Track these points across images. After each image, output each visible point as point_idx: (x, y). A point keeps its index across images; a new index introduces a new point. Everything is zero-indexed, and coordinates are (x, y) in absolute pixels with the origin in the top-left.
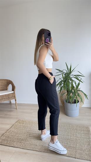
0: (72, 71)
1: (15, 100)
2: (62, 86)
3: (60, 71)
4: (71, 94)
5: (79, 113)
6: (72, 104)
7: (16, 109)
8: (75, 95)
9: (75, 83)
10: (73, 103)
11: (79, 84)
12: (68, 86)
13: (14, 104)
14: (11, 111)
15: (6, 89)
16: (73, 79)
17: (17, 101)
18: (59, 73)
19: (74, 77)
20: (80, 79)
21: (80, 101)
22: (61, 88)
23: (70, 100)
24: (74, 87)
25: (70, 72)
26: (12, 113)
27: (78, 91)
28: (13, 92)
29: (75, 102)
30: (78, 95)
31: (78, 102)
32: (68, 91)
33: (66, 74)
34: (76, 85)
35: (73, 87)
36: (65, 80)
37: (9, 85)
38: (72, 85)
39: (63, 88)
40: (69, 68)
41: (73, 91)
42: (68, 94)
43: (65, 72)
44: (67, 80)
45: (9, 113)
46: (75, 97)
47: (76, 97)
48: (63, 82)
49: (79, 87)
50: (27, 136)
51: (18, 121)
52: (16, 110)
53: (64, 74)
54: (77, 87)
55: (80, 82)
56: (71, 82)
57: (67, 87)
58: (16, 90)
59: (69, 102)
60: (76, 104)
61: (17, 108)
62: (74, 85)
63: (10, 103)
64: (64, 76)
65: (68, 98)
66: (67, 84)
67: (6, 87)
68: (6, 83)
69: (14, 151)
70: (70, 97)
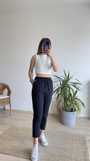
0: (69, 78)
1: (10, 106)
2: (59, 92)
3: (58, 77)
4: (68, 102)
5: (76, 122)
7: (11, 115)
8: (72, 103)
9: (73, 91)
10: (69, 111)
11: (76, 92)
12: (65, 93)
13: (8, 110)
15: (2, 94)
16: (71, 86)
17: (11, 107)
18: (57, 80)
19: (72, 85)
20: (77, 87)
21: (77, 110)
22: (58, 95)
23: (67, 108)
24: (71, 94)
25: (68, 80)
27: (75, 99)
28: (8, 97)
31: (75, 110)
32: (65, 99)
33: (64, 81)
34: (73, 93)
36: (62, 86)
37: (4, 89)
38: (70, 92)
39: (60, 95)
40: (67, 75)
41: (70, 99)
42: (65, 101)
43: (63, 79)
44: (65, 87)
46: (72, 105)
47: (74, 105)
48: (60, 89)
49: (76, 95)
50: (20, 143)
51: (11, 128)
52: (10, 116)
54: (75, 95)
55: (78, 90)
56: (68, 89)
58: (12, 94)
59: (66, 111)
60: (73, 112)
62: (72, 93)
63: (4, 109)
64: (62, 82)
65: (65, 105)
66: (64, 91)
67: (2, 91)
68: (1, 87)
69: (6, 159)
70: (67, 105)
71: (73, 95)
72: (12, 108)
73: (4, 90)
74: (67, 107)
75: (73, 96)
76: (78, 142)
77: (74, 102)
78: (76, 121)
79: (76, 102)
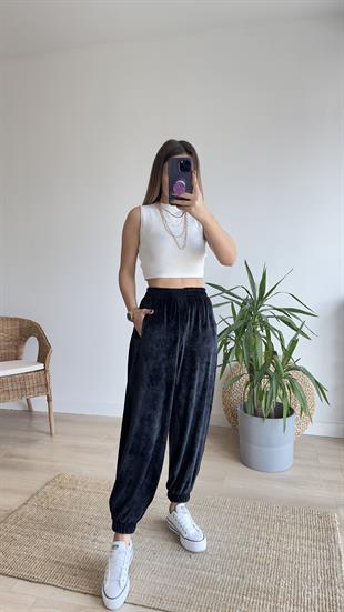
0: (267, 292)
1: (49, 400)
2: (229, 347)
3: (224, 290)
4: (265, 382)
5: (295, 457)
6: (267, 420)
7: (51, 434)
8: (280, 385)
9: (281, 340)
10: (269, 417)
11: (294, 342)
12: (252, 348)
13: (41, 415)
14: (29, 442)
15: (17, 357)
16: (273, 322)
17: (53, 403)
18: (220, 299)
19: (277, 317)
20: (298, 324)
21: (297, 411)
22: (226, 356)
23: (260, 406)
24: (275, 353)
25: (262, 298)
26: (33, 451)
27: (290, 369)
28: (41, 366)
29: (278, 414)
30: (292, 386)
31: (291, 412)
32: (251, 371)
33: (245, 303)
34: (283, 347)
35: (271, 353)
36: (242, 323)
37: (27, 338)
38: (269, 346)
39: (233, 357)
40: (258, 281)
41: (272, 368)
42: (251, 379)
43: (244, 295)
44: (250, 324)
45: (20, 450)
46: (281, 392)
47: (284, 393)
48: (233, 334)
49: (295, 356)
50: (83, 538)
51: (53, 480)
52: (49, 438)
53: (238, 303)
54: (288, 353)
55: (300, 336)
56: (264, 334)
57: (249, 351)
59: (256, 414)
60: (281, 420)
61: (54, 432)
62: (277, 347)
63: (29, 411)
64: (238, 308)
65: (251, 394)
66: (248, 342)
67: (17, 348)
68: (16, 333)
69: (33, 600)
70: (261, 393)
71: (280, 353)
72: (54, 410)
73: (25, 341)
74: (261, 399)
75: (284, 359)
76: (303, 534)
77: (286, 381)
78: (295, 450)
79: (292, 380)
